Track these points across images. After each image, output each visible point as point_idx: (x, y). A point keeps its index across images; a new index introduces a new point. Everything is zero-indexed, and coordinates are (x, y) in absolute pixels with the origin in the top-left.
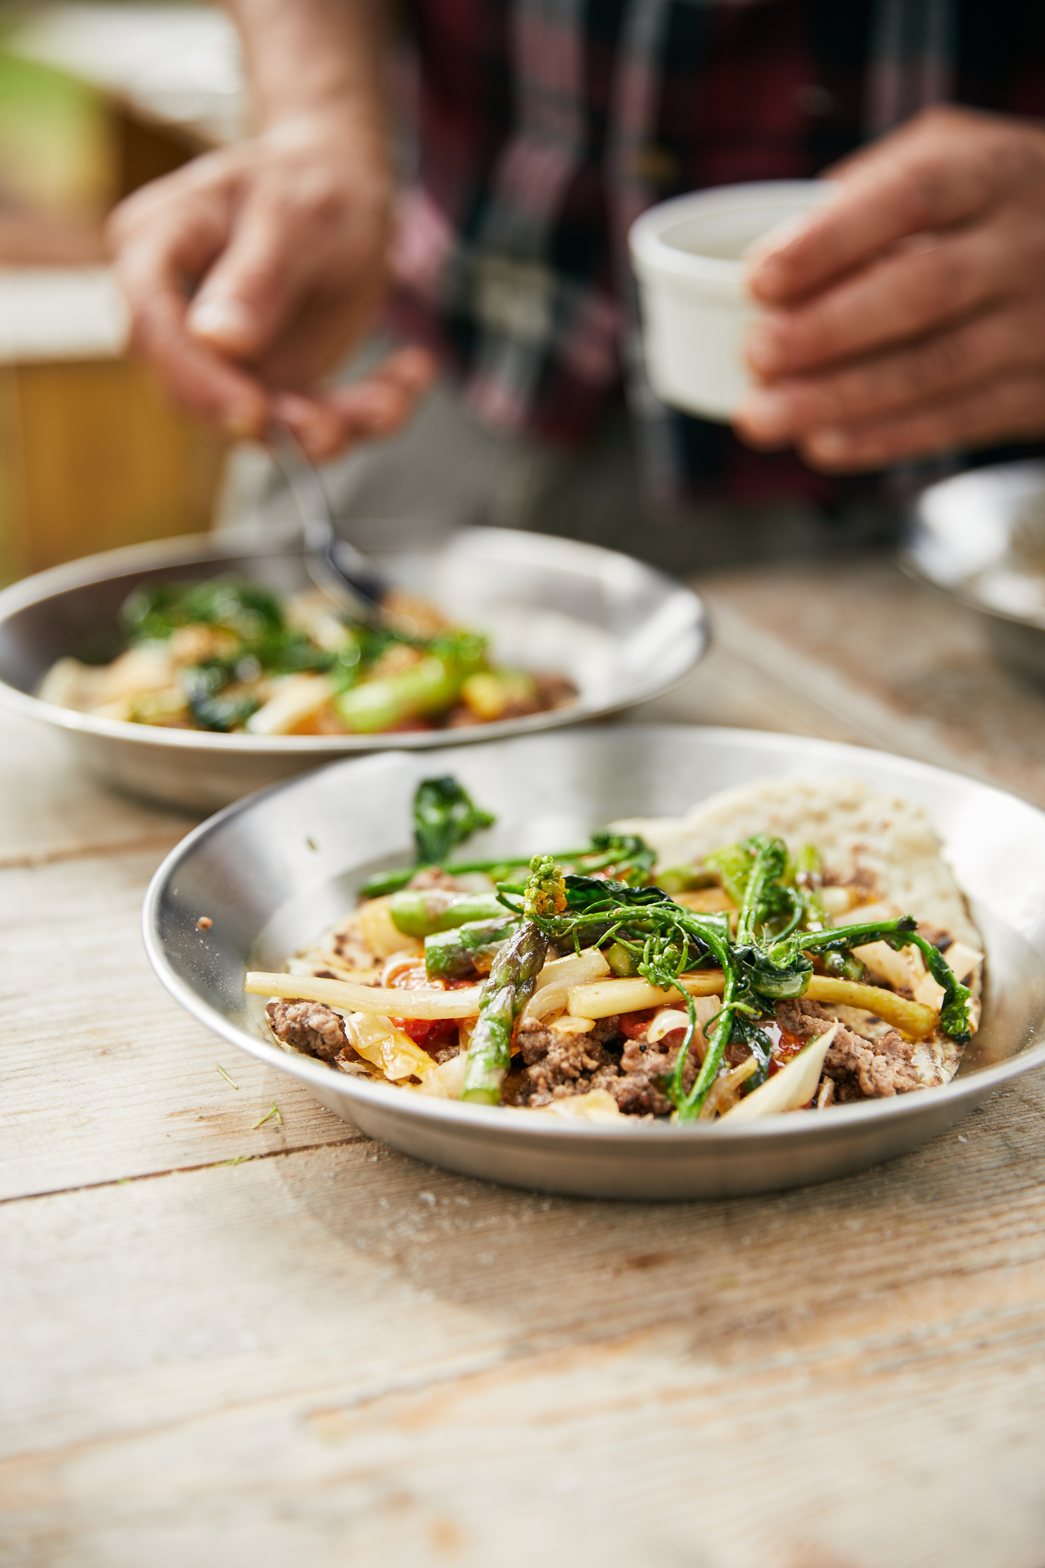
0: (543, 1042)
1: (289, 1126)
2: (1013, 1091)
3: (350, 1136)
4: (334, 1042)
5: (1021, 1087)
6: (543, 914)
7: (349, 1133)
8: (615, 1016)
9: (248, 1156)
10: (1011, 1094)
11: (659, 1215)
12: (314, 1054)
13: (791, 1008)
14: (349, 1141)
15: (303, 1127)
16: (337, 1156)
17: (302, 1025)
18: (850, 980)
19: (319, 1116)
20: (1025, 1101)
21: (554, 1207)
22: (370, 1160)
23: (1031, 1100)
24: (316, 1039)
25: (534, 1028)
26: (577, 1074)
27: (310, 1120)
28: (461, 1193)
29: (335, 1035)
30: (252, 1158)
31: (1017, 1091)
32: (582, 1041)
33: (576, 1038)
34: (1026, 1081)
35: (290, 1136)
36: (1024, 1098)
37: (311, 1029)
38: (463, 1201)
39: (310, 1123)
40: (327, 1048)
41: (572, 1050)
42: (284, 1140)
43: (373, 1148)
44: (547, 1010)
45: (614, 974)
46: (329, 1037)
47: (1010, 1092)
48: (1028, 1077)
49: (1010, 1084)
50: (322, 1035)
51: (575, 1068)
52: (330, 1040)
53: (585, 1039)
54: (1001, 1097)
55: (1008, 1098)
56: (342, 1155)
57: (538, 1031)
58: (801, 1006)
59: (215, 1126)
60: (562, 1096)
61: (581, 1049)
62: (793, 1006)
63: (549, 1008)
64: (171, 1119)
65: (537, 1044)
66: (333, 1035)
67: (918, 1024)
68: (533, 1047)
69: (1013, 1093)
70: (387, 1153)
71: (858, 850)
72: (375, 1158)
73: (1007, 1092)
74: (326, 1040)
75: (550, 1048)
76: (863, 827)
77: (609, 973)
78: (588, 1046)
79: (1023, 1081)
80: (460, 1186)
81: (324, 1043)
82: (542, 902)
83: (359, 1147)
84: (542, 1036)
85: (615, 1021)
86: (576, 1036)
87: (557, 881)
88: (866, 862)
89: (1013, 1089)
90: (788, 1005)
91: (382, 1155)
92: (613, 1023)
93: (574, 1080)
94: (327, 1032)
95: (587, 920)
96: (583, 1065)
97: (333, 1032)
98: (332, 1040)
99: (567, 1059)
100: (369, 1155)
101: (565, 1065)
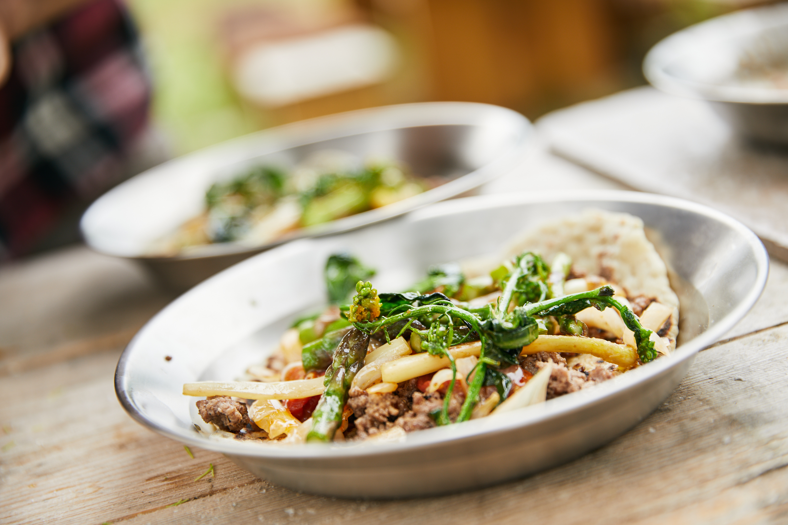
0: (363, 402)
1: (219, 477)
2: (694, 394)
3: (254, 478)
4: (236, 420)
5: (700, 391)
6: (362, 321)
7: (253, 477)
8: (412, 379)
9: (187, 499)
10: (692, 397)
11: (436, 505)
12: (226, 429)
13: (535, 359)
14: (252, 482)
15: (226, 477)
16: (241, 493)
17: (215, 411)
18: (574, 335)
19: (238, 469)
20: (700, 400)
21: (369, 508)
22: (262, 492)
23: (705, 399)
24: (226, 420)
25: (356, 394)
26: (385, 420)
27: (232, 472)
28: (312, 506)
29: (235, 415)
30: (189, 500)
31: (697, 394)
32: (390, 397)
33: (383, 396)
34: (704, 387)
35: (217, 483)
36: (701, 398)
37: (221, 414)
38: (311, 511)
39: (231, 474)
40: (232, 424)
41: (381, 405)
42: (212, 486)
43: (266, 485)
44: (369, 381)
45: (414, 352)
46: (232, 417)
47: (692, 395)
48: (707, 384)
49: (693, 390)
50: (228, 416)
51: (384, 416)
52: (232, 419)
53: (392, 396)
54: (685, 399)
55: (690, 400)
56: (245, 491)
57: (360, 395)
58: (541, 356)
59: (171, 484)
60: (374, 434)
61: (388, 403)
62: (537, 357)
63: (369, 380)
64: (148, 482)
65: (360, 404)
66: (233, 415)
67: (623, 359)
68: (358, 406)
69: (694, 396)
70: (273, 487)
71: (601, 256)
72: (264, 491)
73: (689, 396)
74: (230, 420)
75: (368, 405)
76: (604, 242)
77: (411, 352)
78: (394, 401)
79: (702, 387)
80: (313, 502)
81: (230, 421)
82: (361, 313)
83: (257, 485)
84: (363, 398)
85: (413, 382)
86: (384, 395)
87: (374, 299)
88: (607, 263)
89: (694, 393)
90: (533, 358)
91: (270, 488)
92: (412, 384)
93: (384, 423)
94: (229, 414)
95: (390, 320)
96: (389, 413)
97: (233, 413)
98: (233, 418)
99: (378, 410)
100: (261, 489)
101: (377, 415)
